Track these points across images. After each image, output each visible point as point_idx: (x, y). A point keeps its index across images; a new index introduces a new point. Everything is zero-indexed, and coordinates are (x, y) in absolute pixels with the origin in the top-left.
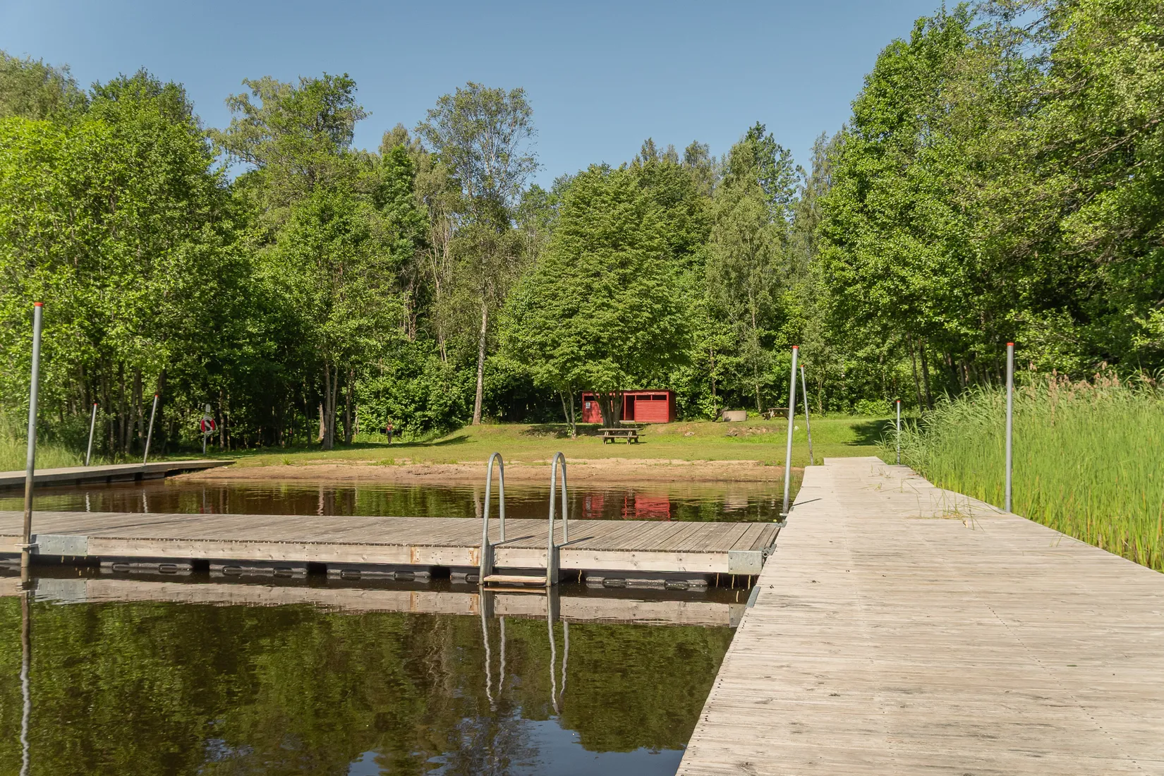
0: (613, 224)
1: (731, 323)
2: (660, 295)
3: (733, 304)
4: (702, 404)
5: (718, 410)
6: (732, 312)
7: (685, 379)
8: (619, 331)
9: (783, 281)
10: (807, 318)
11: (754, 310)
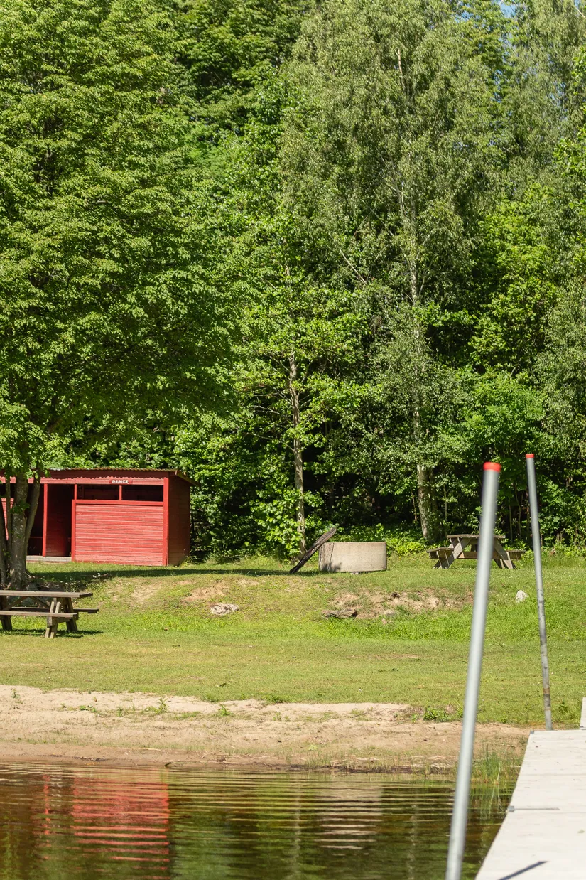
0: (28, 20)
1: (351, 287)
2: (148, 209)
3: (354, 233)
4: (262, 516)
5: (310, 532)
6: (353, 254)
7: (216, 442)
8: (32, 310)
9: (492, 175)
10: (557, 279)
11: (413, 250)
